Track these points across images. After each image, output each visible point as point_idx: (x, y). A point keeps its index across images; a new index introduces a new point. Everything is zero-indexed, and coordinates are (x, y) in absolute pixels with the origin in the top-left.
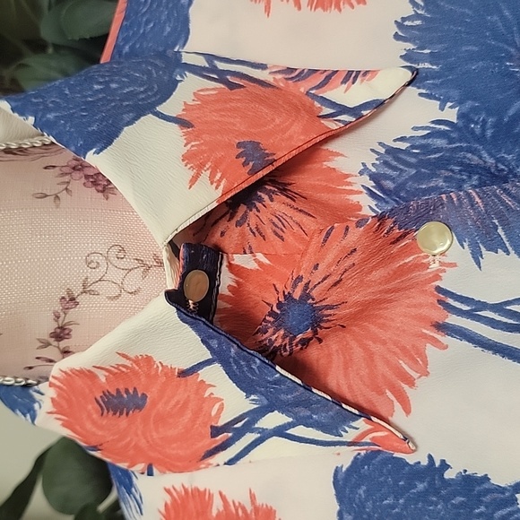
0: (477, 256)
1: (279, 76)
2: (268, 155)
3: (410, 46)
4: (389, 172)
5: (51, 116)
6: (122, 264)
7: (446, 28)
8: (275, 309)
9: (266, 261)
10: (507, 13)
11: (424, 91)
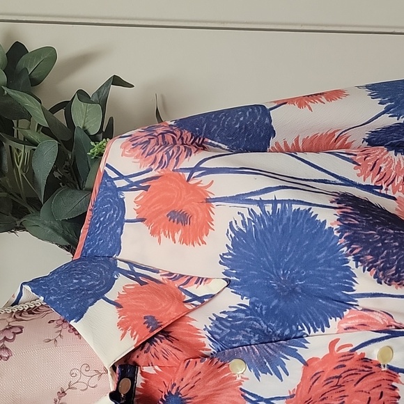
0: (257, 376)
1: (165, 277)
2: (159, 323)
3: (227, 268)
4: (217, 331)
5: (52, 298)
6: (87, 373)
7: (243, 261)
8: (163, 398)
9: (160, 370)
10: (270, 257)
11: (233, 290)
